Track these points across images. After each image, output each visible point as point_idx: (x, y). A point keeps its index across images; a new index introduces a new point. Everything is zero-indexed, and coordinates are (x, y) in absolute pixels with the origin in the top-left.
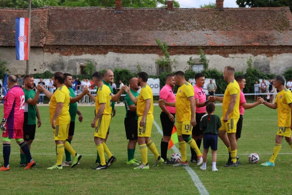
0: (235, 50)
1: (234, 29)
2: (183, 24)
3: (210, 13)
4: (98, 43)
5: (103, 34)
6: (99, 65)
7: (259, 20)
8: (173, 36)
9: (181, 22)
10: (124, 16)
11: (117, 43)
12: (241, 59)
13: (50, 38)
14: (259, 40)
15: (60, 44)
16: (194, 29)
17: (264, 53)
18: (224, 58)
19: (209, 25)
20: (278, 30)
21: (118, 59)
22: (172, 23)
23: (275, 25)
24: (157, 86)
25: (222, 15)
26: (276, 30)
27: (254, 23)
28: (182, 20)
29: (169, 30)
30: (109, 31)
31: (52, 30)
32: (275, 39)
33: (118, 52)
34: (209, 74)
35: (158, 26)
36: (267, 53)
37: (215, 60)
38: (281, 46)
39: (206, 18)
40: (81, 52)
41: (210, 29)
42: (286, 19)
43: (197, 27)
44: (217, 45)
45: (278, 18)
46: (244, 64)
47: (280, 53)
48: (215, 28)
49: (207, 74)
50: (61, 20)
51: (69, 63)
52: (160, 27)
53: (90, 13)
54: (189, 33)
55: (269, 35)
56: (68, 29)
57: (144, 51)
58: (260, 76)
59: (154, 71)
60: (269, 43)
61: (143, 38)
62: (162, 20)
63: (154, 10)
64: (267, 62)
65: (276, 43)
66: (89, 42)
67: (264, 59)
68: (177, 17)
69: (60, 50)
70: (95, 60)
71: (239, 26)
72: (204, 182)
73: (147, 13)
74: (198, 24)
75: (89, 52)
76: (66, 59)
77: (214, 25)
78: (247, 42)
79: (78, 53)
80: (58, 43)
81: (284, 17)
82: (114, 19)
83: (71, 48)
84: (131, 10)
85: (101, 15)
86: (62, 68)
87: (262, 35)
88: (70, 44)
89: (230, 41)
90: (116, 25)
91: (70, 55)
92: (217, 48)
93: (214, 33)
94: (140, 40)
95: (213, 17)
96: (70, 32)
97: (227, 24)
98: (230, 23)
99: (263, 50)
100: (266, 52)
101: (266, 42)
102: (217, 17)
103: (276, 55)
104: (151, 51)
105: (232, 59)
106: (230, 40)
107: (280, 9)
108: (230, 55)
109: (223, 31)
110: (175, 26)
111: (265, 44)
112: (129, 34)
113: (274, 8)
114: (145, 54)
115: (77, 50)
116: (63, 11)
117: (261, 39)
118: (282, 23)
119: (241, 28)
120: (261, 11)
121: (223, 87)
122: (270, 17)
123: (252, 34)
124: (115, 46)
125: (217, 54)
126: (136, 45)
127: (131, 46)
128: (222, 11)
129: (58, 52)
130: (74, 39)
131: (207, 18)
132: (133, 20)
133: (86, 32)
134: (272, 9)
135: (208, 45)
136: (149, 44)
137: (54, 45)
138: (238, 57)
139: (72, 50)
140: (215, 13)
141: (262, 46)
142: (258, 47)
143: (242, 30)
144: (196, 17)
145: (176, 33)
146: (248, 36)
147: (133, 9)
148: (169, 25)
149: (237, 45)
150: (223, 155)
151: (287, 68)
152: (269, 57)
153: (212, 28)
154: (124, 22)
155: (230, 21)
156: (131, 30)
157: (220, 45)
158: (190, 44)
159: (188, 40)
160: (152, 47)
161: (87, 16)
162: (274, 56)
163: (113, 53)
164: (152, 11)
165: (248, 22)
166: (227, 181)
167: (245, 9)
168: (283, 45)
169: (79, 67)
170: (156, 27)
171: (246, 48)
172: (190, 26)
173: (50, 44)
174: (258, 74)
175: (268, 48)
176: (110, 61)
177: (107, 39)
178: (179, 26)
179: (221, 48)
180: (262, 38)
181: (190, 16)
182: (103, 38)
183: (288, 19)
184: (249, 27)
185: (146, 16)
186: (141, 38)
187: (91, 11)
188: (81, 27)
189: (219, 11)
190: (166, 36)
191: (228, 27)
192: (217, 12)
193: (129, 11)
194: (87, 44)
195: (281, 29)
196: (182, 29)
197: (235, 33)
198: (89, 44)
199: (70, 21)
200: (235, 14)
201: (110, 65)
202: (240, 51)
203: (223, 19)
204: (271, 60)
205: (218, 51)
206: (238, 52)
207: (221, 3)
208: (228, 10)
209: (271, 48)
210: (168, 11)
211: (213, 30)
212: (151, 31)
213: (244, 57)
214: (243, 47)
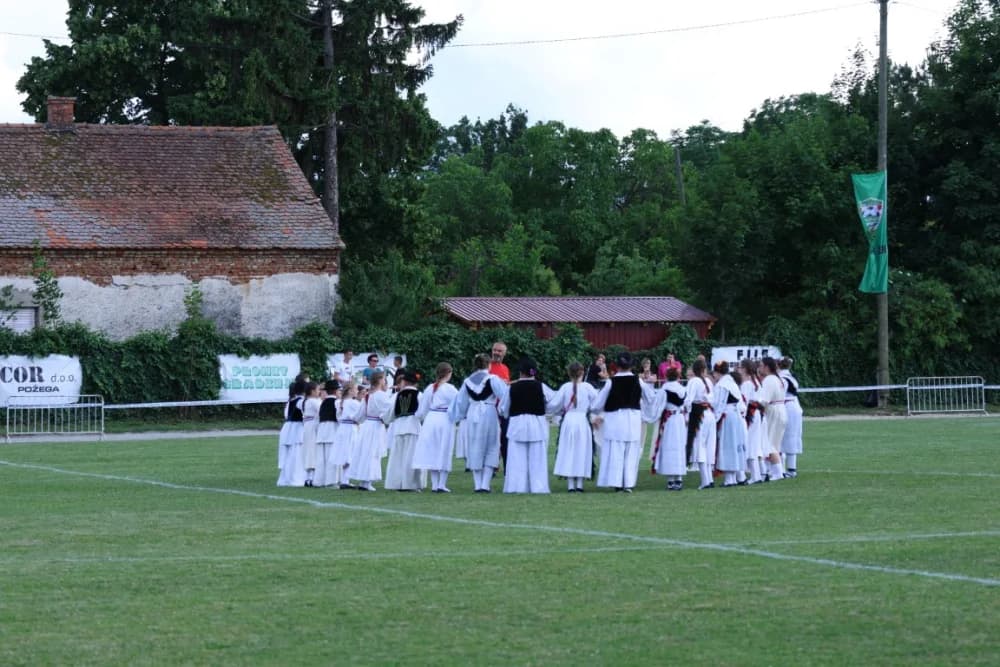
0: (131, 263)
1: (119, 195)
3: (32, 141)
7: (194, 166)
12: (152, 290)
14: (205, 231)
17: (223, 271)
18: (96, 287)
19: (36, 179)
20: (257, 201)
23: (246, 182)
25: (71, 149)
26: (252, 199)
27: (180, 176)
32: (254, 227)
34: (60, 341)
36: (230, 273)
37: (67, 295)
38: (274, 248)
39: (21, 157)
41: (40, 192)
42: (275, 166)
44: (76, 246)
45: (251, 160)
46: (159, 308)
47: (270, 273)
48: (58, 189)
55: (235, 216)
58: (222, 344)
60: (237, 242)
64: (233, 301)
65: (260, 239)
67: (223, 291)
71: (135, 184)
77: (53, 180)
78: (169, 238)
81: (268, 159)
87: (212, 216)
89: (116, 233)
92: (74, 256)
93: (56, 205)
95: (43, 153)
97: (93, 179)
98: (102, 175)
99: (220, 261)
100: (227, 268)
101: (228, 235)
102: (59, 154)
103: (260, 279)
105: (123, 292)
106: (115, 229)
107: (249, 134)
108: (117, 279)
109: (84, 201)
111: (225, 242)
113: (232, 131)
117: (210, 228)
118: (263, 178)
119: (140, 190)
120: (193, 136)
121: (106, 381)
122: (224, 157)
123: (179, 209)
125: (75, 275)
128: (68, 136)
131: (25, 155)
134: (226, 130)
135: (47, 246)
138: (141, 285)
140: (50, 142)
141: (216, 249)
142: (205, 253)
143: (147, 196)
146: (167, 216)
149: (139, 246)
151: (293, 320)
152: (237, 284)
153: (47, 190)
155: (101, 168)
157: (86, 246)
162: (253, 282)
165: (159, 172)
168: (281, 246)
171: (168, 255)
174: (216, 340)
175: (234, 257)
179: (87, 256)
180: (215, 225)
183: (282, 166)
184: (167, 188)
189: (60, 132)
191: (100, 186)
192: (55, 138)
195: (265, 196)
197: (124, 205)
200: (113, 146)
202: (149, 264)
203: (80, 161)
204: (244, 295)
205: (78, 264)
206: (143, 268)
207: (65, 107)
208: (87, 131)
209: (243, 256)
211: (50, 195)
213: (162, 286)
214: (158, 252)
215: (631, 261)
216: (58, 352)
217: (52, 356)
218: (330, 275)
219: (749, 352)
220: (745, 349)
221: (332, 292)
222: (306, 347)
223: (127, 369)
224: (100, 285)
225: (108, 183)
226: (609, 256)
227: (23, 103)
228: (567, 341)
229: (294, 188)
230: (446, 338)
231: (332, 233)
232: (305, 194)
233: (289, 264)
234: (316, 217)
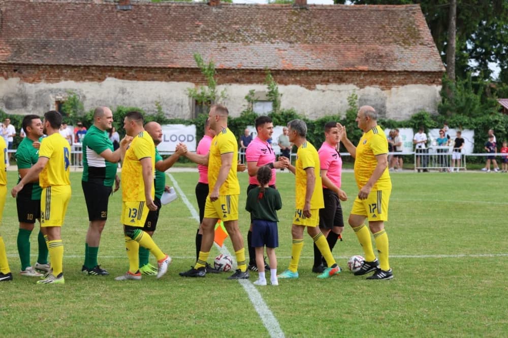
0: (326, 78)
1: (325, 42)
2: (237, 30)
3: (284, 13)
4: (88, 61)
5: (97, 45)
6: (89, 100)
7: (369, 26)
8: (220, 51)
9: (234, 28)
10: (134, 16)
11: (121, 62)
12: (338, 93)
13: (3, 51)
14: (368, 61)
15: (20, 62)
16: (256, 40)
17: (376, 83)
18: (307, 91)
19: (282, 33)
20: (400, 45)
21: (123, 90)
22: (218, 29)
23: (396, 35)
24: (190, 138)
25: (304, 17)
26: (398, 44)
27: (360, 32)
28: (236, 23)
29: (213, 41)
30: (108, 41)
31: (7, 38)
32: (396, 59)
33: (123, 79)
34: (281, 119)
35: (194, 34)
36: (381, 84)
37: (292, 95)
38: (405, 71)
39: (277, 22)
40: (59, 76)
41: (283, 40)
42: (414, 26)
43: (261, 36)
44: (297, 69)
45: (401, 23)
46: (341, 102)
47: (403, 84)
48: (293, 38)
49: (278, 118)
50: (23, 20)
51: (36, 96)
52: (198, 35)
53: (75, 8)
54: (248, 47)
55: (386, 54)
56: (35, 37)
57: (169, 77)
59: (186, 111)
60: (384, 67)
61: (168, 54)
62: (200, 24)
63: (188, 7)
64: (382, 99)
65: (398, 66)
66: (71, 59)
67: (377, 93)
68: (227, 19)
69: (21, 73)
70: (82, 91)
71: (335, 36)
72: (271, 305)
73: (174, 11)
74: (263, 31)
75: (71, 77)
76: (32, 88)
77: (291, 33)
78: (348, 65)
79: (53, 79)
80: (17, 60)
81: (411, 22)
82: (116, 19)
83: (39, 70)
84: (147, 6)
85: (93, 12)
86: (25, 105)
87: (373, 53)
88: (38, 63)
89: (319, 62)
90: (120, 30)
91: (39, 82)
92: (296, 74)
93: (290, 47)
94: (162, 58)
95: (289, 20)
96: (39, 41)
97: (313, 33)
98: (318, 31)
99: (376, 77)
100: (380, 81)
101: (380, 63)
102: (297, 20)
103: (397, 87)
104: (182, 76)
105: (322, 93)
106: (319, 60)
107: (403, 9)
108: (319, 86)
109: (305, 45)
110: (223, 35)
111: (378, 67)
112: (142, 46)
113: (394, 7)
114: (170, 82)
115: (51, 74)
116: (27, 5)
117: (371, 60)
118: (407, 32)
119: (337, 39)
120: (372, 10)
122: (387, 21)
123: (356, 50)
124: (118, 67)
125: (296, 84)
126: (155, 66)
127: (146, 67)
128: (304, 10)
129: (16, 77)
130: (46, 53)
131: (279, 21)
132: (150, 22)
133: (67, 42)
134: (390, 7)
135: (281, 68)
136: (178, 65)
137: (10, 64)
138: (332, 90)
139: (42, 73)
140: (294, 13)
141: (372, 71)
142: (366, 73)
143: (340, 42)
144: (260, 20)
145: (225, 46)
146: (349, 53)
147: (151, 4)
148: (214, 31)
149: (330, 69)
150: (304, 257)
151: (415, 110)
152: (385, 90)
154: (135, 26)
155: (318, 27)
156: (147, 40)
157: (301, 69)
158: (250, 65)
159: (246, 59)
160: (182, 70)
161: (68, 14)
162: (394, 89)
163: (114, 79)
164: (183, 7)
165: (349, 29)
166: (310, 303)
167: (344, 8)
168: (409, 70)
169: (54, 103)
170: (191, 35)
171: (346, 74)
172: (250, 35)
173: (3, 62)
175: (383, 76)
176: (108, 93)
177: (104, 55)
178: (229, 34)
179: (302, 74)
180: (374, 58)
181: (249, 17)
182: (97, 53)
183: (418, 26)
184: (351, 38)
185: (173, 16)
186: (164, 54)
187: (76, 6)
188: (59, 33)
189: (300, 9)
190: (207, 51)
191: (315, 37)
192: (296, 12)
193: (144, 7)
194: (67, 63)
195: (406, 42)
196: (235, 40)
197: (327, 47)
198: (72, 64)
199: (38, 23)
200: (327, 16)
201: (109, 101)
202: (336, 79)
203: (307, 24)
204: (388, 96)
205: (298, 78)
206: (333, 81)
208: (314, 8)
209: (388, 75)
210: (212, 9)
211: (288, 42)
212: (181, 43)
213: (343, 90)
214: (341, 73)
216: (280, 125)
218: (437, 86)
221: (438, 96)
222: (417, 125)
223: (317, 135)
224: (309, 89)
229: (423, 38)
230: (496, 122)
231: (439, 63)
232: (427, 42)
233: (414, 80)
234: (432, 54)
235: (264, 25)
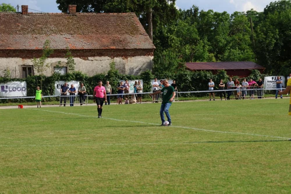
0: (93, 54)
1: (90, 34)
3: (64, 18)
7: (111, 25)
8: (34, 40)
9: (39, 27)
12: (100, 61)
14: (115, 44)
16: (52, 33)
18: (84, 61)
19: (66, 29)
20: (129, 35)
22: (30, 27)
23: (126, 29)
24: (24, 89)
25: (75, 20)
27: (107, 28)
28: (39, 24)
29: (29, 34)
32: (129, 43)
34: (74, 76)
36: (122, 56)
41: (67, 33)
42: (134, 24)
43: (55, 31)
44: (78, 49)
45: (127, 23)
46: (102, 66)
47: (134, 56)
48: (72, 32)
52: (20, 31)
54: (48, 37)
55: (123, 39)
57: (7, 55)
58: (120, 77)
59: (18, 74)
60: (124, 47)
61: (5, 42)
62: (19, 24)
63: (10, 15)
64: (123, 64)
65: (131, 46)
67: (120, 61)
68: (34, 22)
71: (94, 30)
73: (3, 18)
74: (55, 28)
77: (70, 29)
78: (104, 46)
81: (132, 22)
87: (116, 39)
89: (89, 45)
92: (77, 52)
93: (72, 37)
94: (3, 44)
95: (68, 22)
97: (82, 29)
98: (84, 28)
99: (119, 53)
100: (121, 54)
101: (121, 45)
102: (72, 22)
103: (131, 58)
104: (14, 54)
105: (91, 62)
107: (127, 15)
108: (90, 58)
109: (80, 35)
110: (34, 31)
111: (121, 47)
113: (122, 14)
114: (8, 58)
118: (131, 28)
119: (96, 32)
120: (111, 16)
122: (120, 22)
123: (107, 38)
125: (77, 57)
128: (75, 16)
131: (62, 22)
134: (120, 14)
136: (13, 48)
138: (97, 60)
140: (69, 18)
141: (118, 49)
142: (114, 50)
143: (98, 34)
144: (52, 22)
145: (36, 37)
146: (104, 39)
148: (28, 29)
149: (96, 49)
152: (124, 59)
153: (69, 32)
155: (84, 26)
158: (52, 47)
160: (15, 51)
162: (129, 59)
164: (7, 15)
165: (101, 27)
168: (137, 48)
170: (16, 31)
171: (104, 51)
172: (48, 31)
174: (119, 76)
175: (123, 51)
178: (37, 30)
179: (81, 52)
180: (118, 42)
181: (46, 21)
183: (136, 24)
184: (103, 31)
185: (3, 20)
186: (3, 42)
189: (73, 15)
190: (27, 40)
191: (84, 31)
195: (132, 33)
196: (41, 33)
197: (91, 37)
200: (87, 19)
202: (99, 54)
203: (78, 24)
204: (126, 63)
205: (78, 54)
206: (97, 55)
207: (74, 8)
208: (80, 15)
209: (126, 51)
210: (24, 16)
211: (70, 34)
212: (11, 35)
213: (102, 60)
214: (101, 50)
215: (235, 51)
216: (73, 80)
217: (71, 81)
218: (151, 56)
219: (275, 78)
220: (274, 77)
221: (152, 61)
222: (145, 78)
223: (93, 85)
224: (85, 60)
225: (86, 30)
226: (229, 49)
227: (58, 7)
228: (221, 75)
229: (140, 31)
230: (186, 75)
231: (151, 44)
232: (143, 33)
233: (139, 54)
234: (147, 39)
235: (55, 25)
